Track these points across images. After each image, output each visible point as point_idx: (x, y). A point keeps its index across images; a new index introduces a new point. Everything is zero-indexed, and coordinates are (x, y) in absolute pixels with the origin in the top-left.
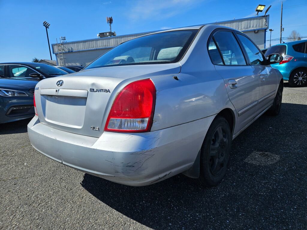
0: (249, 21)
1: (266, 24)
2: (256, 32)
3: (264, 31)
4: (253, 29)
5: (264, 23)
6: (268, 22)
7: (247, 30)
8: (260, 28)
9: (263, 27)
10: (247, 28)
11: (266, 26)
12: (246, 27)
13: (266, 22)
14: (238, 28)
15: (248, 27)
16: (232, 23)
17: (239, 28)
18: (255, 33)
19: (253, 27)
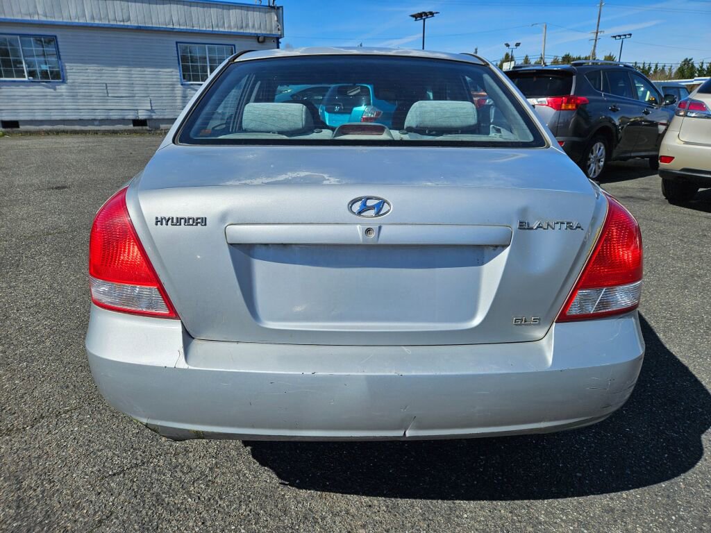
0: (244, 12)
1: (279, 27)
2: (261, 39)
3: (276, 41)
4: (253, 32)
5: (274, 23)
6: (281, 21)
7: (242, 31)
8: (268, 33)
9: (274, 33)
10: (242, 28)
11: (279, 30)
12: (239, 25)
13: (277, 21)
14: (222, 22)
15: (244, 25)
16: (208, 7)
17: (224, 22)
18: (259, 42)
19: (253, 27)
